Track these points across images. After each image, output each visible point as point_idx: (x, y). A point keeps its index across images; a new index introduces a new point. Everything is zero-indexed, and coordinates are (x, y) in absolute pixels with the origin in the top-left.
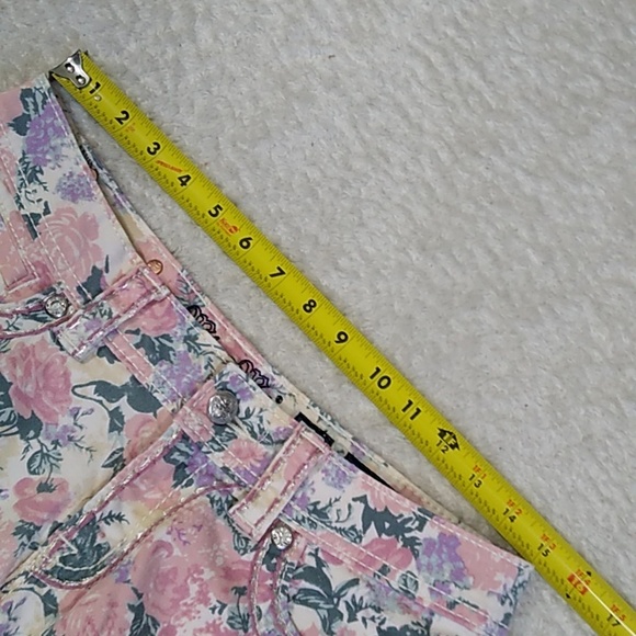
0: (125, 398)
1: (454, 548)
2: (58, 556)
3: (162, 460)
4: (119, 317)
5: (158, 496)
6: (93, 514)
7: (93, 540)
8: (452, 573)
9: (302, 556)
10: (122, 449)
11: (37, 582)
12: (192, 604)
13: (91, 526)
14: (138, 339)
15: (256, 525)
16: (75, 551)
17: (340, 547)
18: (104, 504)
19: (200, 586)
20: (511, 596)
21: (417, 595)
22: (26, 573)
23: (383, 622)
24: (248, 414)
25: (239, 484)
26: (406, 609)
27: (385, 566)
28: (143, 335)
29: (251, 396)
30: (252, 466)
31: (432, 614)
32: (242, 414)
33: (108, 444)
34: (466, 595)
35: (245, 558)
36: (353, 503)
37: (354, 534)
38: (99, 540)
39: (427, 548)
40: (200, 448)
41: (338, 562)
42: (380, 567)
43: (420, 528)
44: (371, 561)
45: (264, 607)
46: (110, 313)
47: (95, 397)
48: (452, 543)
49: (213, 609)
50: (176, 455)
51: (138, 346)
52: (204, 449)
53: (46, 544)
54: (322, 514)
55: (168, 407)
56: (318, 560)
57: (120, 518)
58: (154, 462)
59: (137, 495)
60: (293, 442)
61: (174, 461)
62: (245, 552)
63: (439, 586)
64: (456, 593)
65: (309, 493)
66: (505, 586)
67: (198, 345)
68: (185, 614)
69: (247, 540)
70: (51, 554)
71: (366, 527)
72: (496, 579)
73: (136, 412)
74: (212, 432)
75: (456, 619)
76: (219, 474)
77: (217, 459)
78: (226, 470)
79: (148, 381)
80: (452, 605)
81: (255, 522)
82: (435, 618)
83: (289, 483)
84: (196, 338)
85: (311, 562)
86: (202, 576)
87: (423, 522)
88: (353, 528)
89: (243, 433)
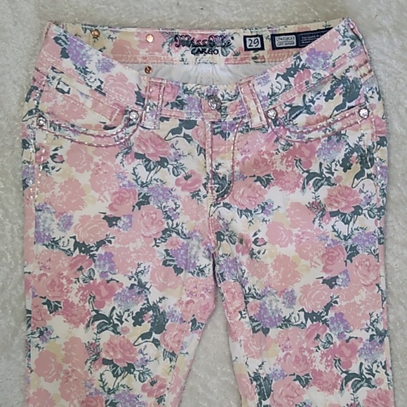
0: (184, 129)
1: (315, 52)
2: (214, 192)
3: (214, 136)
4: (158, 103)
5: (224, 147)
6: (211, 171)
7: (219, 178)
8: (323, 58)
9: (283, 111)
10: (198, 145)
11: (217, 204)
13: (215, 175)
14: (170, 106)
15: (261, 121)
16: (217, 186)
17: (289, 95)
18: (211, 165)
21: (323, 76)
22: (211, 205)
23: (324, 93)
24: (223, 96)
25: (243, 118)
26: (325, 83)
27: (306, 82)
28: (171, 103)
29: (218, 90)
30: (240, 109)
31: (332, 74)
32: (221, 99)
33: (193, 147)
34: (333, 58)
35: (269, 132)
36: (277, 80)
37: (288, 87)
38: (221, 176)
39: (309, 62)
40: (221, 121)
41: (294, 99)
42: (305, 84)
43: (301, 60)
44: (301, 86)
45: (288, 134)
46: (155, 105)
47: (174, 136)
48: (313, 52)
50: (216, 131)
51: (172, 108)
52: (222, 120)
53: (208, 192)
54: (274, 94)
55: (199, 120)
56: (289, 106)
57: (220, 164)
58: (212, 139)
59: (218, 153)
61: (218, 133)
62: (267, 130)
63: (325, 66)
64: (331, 61)
65: (263, 95)
66: (340, 40)
67: (190, 91)
69: (264, 127)
70: (212, 193)
71: (288, 80)
73: (191, 130)
74: (219, 113)
75: (339, 67)
76: (234, 122)
77: (229, 119)
78: (235, 119)
79: (185, 117)
80: (334, 65)
82: (334, 74)
83: (254, 99)
84: (187, 89)
85: (288, 109)
87: (299, 58)
88: (286, 86)
89: (228, 103)
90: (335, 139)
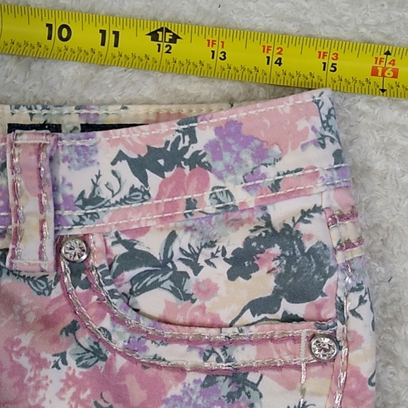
1: (238, 132)
8: (254, 157)
9: (107, 251)
12: (35, 375)
15: (41, 258)
17: (136, 216)
19: (27, 354)
20: (326, 133)
21: (237, 203)
23: (224, 253)
26: (238, 223)
27: (188, 200)
31: (264, 208)
34: (282, 166)
35: (54, 295)
36: (114, 168)
37: (138, 195)
39: (214, 153)
41: (144, 230)
42: (183, 205)
43: (194, 140)
44: (173, 206)
45: (107, 323)
48: (232, 129)
49: (56, 366)
54: (95, 200)
56: (125, 243)
60: (13, 157)
62: (50, 289)
63: (251, 179)
64: (271, 173)
65: (68, 191)
66: (313, 129)
68: (38, 387)
69: (44, 278)
71: (144, 179)
72: (300, 128)
75: (288, 196)
80: (276, 186)
81: (38, 256)
82: (270, 210)
83: (40, 196)
85: (119, 250)
86: (22, 345)
87: (191, 133)
88: (133, 189)
90: (224, 387)
